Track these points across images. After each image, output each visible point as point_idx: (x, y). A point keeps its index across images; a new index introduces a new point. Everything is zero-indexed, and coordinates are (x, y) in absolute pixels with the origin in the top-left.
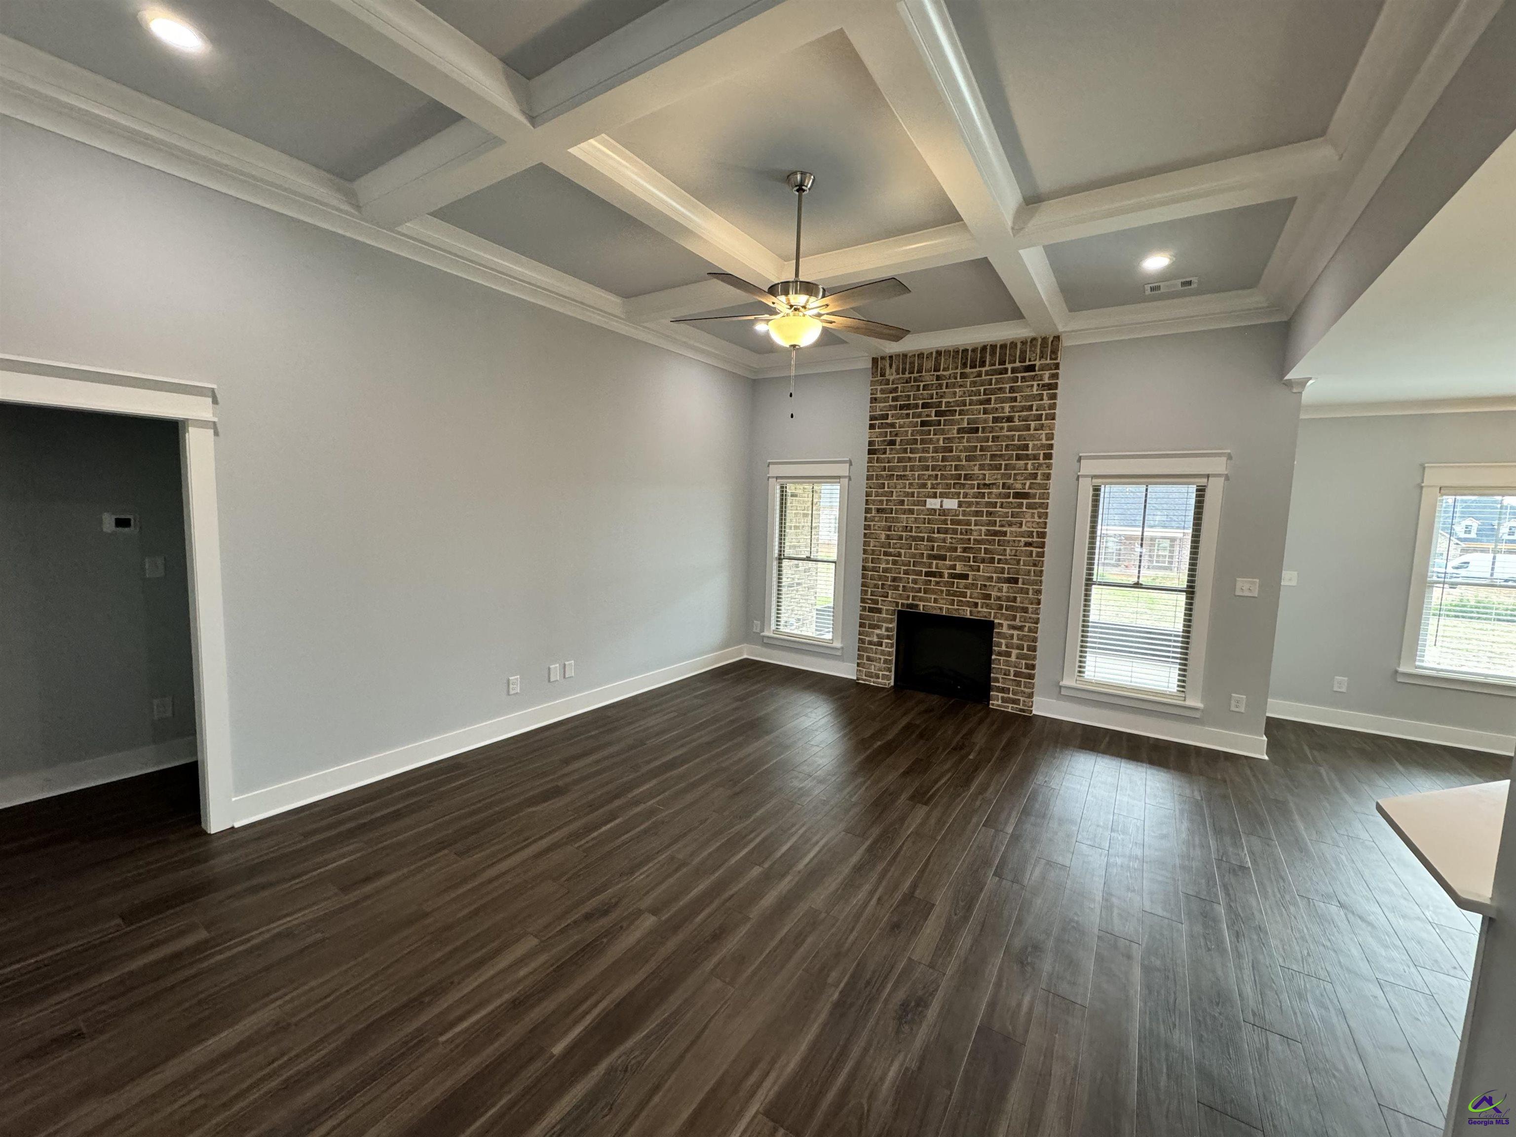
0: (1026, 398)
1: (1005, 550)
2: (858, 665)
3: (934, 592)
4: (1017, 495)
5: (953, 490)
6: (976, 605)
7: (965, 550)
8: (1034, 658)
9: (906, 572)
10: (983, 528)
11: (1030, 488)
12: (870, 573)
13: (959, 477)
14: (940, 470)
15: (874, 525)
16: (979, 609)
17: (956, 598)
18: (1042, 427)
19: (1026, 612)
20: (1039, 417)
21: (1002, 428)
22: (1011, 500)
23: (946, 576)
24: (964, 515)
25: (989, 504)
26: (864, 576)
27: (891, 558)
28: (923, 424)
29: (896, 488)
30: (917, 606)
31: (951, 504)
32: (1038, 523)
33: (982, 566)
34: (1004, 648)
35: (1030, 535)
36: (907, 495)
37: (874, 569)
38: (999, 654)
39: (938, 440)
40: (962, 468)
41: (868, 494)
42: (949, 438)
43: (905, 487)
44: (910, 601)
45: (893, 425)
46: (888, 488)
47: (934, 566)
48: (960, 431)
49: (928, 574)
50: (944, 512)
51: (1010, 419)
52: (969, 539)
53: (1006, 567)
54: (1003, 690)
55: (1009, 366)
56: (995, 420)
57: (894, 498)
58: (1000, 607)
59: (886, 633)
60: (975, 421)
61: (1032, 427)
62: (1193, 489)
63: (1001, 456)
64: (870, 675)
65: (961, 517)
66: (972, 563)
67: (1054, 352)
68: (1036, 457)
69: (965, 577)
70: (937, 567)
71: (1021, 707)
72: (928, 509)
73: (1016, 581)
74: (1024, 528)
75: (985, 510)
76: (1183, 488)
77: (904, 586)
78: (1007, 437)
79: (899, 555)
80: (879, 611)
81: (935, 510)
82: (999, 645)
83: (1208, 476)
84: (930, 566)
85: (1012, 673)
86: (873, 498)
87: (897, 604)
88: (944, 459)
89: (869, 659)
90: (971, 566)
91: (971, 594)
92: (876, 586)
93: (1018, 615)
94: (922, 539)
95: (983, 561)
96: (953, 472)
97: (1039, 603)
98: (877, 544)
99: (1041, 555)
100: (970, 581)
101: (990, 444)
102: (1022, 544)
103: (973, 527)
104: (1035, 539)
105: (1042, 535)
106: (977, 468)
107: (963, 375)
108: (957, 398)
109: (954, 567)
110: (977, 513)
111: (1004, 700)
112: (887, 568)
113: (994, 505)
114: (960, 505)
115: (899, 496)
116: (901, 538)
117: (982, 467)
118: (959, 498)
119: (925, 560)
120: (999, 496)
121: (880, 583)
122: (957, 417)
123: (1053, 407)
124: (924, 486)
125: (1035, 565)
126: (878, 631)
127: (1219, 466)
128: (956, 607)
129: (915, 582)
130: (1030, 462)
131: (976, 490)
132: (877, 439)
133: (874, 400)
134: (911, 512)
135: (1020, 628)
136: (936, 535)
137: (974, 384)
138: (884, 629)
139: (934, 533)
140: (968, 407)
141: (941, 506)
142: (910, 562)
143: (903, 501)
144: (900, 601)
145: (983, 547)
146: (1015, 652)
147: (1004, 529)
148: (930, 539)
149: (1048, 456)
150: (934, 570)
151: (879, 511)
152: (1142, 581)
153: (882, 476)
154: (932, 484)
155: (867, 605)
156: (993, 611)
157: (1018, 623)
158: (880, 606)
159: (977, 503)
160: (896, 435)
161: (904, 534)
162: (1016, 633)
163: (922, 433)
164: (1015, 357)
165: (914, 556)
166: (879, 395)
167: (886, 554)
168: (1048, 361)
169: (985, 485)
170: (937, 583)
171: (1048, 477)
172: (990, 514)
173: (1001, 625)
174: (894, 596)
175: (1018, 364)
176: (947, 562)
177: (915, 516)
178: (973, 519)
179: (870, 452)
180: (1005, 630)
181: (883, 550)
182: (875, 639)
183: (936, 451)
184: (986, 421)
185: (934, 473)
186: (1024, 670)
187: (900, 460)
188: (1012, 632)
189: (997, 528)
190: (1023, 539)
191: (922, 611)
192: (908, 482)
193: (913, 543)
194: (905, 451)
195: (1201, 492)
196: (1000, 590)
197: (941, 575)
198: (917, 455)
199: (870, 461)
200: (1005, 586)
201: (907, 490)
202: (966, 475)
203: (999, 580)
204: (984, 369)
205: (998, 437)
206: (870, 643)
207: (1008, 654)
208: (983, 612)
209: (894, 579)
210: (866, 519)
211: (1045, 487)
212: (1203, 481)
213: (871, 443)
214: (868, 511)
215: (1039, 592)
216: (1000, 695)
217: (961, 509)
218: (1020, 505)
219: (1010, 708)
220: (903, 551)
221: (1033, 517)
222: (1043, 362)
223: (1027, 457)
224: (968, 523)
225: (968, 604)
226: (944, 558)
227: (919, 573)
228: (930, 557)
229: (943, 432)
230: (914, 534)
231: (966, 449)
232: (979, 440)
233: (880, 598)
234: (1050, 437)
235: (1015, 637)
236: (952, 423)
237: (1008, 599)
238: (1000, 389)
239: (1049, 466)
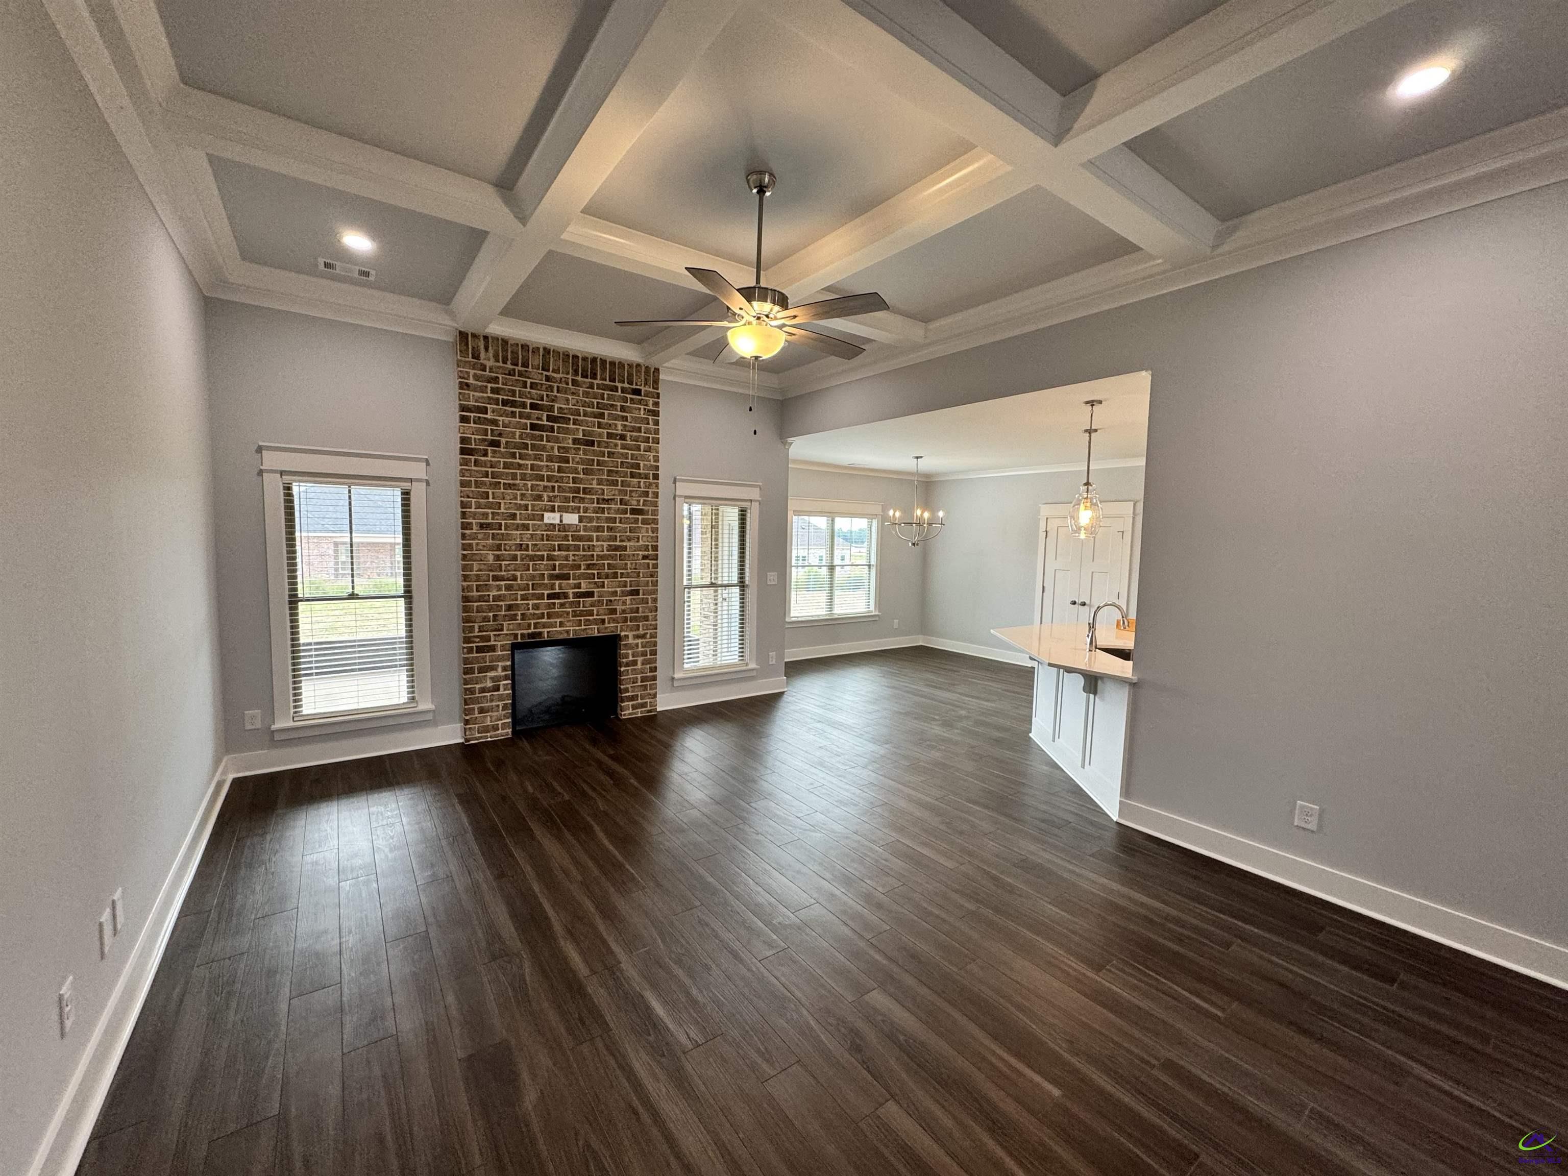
0: (635, 419)
1: (626, 564)
2: (467, 722)
3: (558, 615)
4: (634, 511)
5: (572, 504)
6: (603, 621)
7: (589, 567)
8: (655, 661)
9: (524, 598)
10: (605, 544)
11: (643, 505)
12: (476, 604)
13: (577, 491)
14: (557, 481)
15: (477, 544)
16: (607, 625)
17: (582, 618)
18: (649, 449)
19: (647, 620)
20: (647, 440)
21: (616, 445)
22: (628, 515)
23: (571, 596)
24: (585, 530)
25: (609, 520)
26: (466, 609)
27: (503, 583)
28: (533, 427)
29: (504, 499)
30: (540, 634)
31: (571, 519)
32: (652, 537)
33: (606, 581)
34: (631, 658)
35: (646, 548)
36: (519, 507)
37: (481, 599)
38: (627, 665)
39: (552, 448)
40: (581, 481)
41: (463, 505)
42: (564, 448)
43: (516, 498)
44: (532, 630)
45: (494, 422)
46: (493, 498)
47: (557, 587)
48: (575, 441)
49: (550, 597)
50: (563, 527)
51: (623, 437)
52: (593, 555)
53: (628, 580)
54: (632, 698)
55: (619, 385)
56: (610, 436)
57: (502, 510)
58: (625, 620)
59: (503, 674)
60: (590, 434)
61: (642, 448)
62: (738, 510)
63: (617, 472)
64: (486, 729)
65: (582, 533)
66: (596, 580)
67: (656, 382)
68: (646, 477)
69: (590, 594)
70: (560, 588)
71: (649, 708)
72: (546, 525)
73: (637, 592)
74: (641, 543)
75: (606, 525)
76: (732, 509)
77: (522, 614)
78: (622, 454)
79: (515, 579)
80: (492, 649)
81: (554, 525)
82: (627, 656)
83: (746, 501)
84: (552, 587)
85: (639, 680)
86: (473, 510)
87: (516, 636)
88: (560, 470)
89: (481, 710)
90: (595, 583)
91: (598, 612)
92: (486, 619)
93: (641, 624)
94: (541, 558)
95: (607, 577)
96: (571, 485)
97: (656, 611)
98: (482, 567)
99: (656, 566)
100: (596, 598)
101: (606, 459)
102: (640, 557)
103: (595, 543)
104: (650, 553)
105: (655, 548)
106: (595, 482)
107: (574, 383)
108: (570, 406)
109: (578, 586)
110: (598, 529)
111: (634, 707)
112: (500, 596)
113: (614, 520)
114: (581, 520)
115: (509, 508)
116: (515, 558)
117: (600, 482)
118: (579, 512)
119: (546, 581)
120: (618, 511)
121: (491, 614)
122: (571, 426)
123: (657, 432)
124: (539, 498)
125: (652, 576)
126: (492, 674)
127: (755, 494)
128: (583, 627)
129: (536, 607)
130: (642, 481)
131: (595, 505)
132: (473, 437)
133: (464, 386)
134: (526, 527)
135: (643, 636)
136: (556, 553)
137: (586, 394)
138: (500, 669)
139: (554, 550)
140: (582, 418)
141: (561, 521)
142: (528, 585)
143: (515, 514)
144: (519, 632)
145: (606, 562)
146: (640, 660)
147: (624, 544)
148: (550, 558)
149: (656, 477)
150: (557, 591)
151: (482, 526)
153: (483, 483)
154: (548, 496)
155: (474, 645)
156: (619, 625)
157: (641, 632)
158: (492, 643)
159: (598, 518)
160: (500, 435)
161: (519, 553)
162: (640, 641)
163: (533, 437)
164: (623, 377)
165: (533, 577)
166: (471, 381)
167: (496, 578)
168: (651, 390)
169: (604, 499)
170: (562, 605)
171: (656, 495)
172: (610, 529)
173: (627, 636)
174: (511, 627)
175: (626, 385)
176: (571, 581)
177: (530, 532)
178: (595, 534)
179: (463, 451)
180: (631, 641)
181: (491, 574)
182: (489, 684)
183: (550, 459)
184: (600, 435)
185: (550, 484)
186: (649, 674)
187: (506, 466)
188: (637, 641)
189: (618, 543)
190: (640, 553)
191: (546, 639)
192: (518, 492)
193: (531, 563)
194: (513, 455)
195: (743, 513)
196: (624, 603)
197: (566, 596)
198: (529, 463)
199: (464, 463)
200: (628, 598)
201: (519, 502)
202: (584, 489)
203: (624, 594)
204: (595, 382)
205: (613, 453)
206: (483, 690)
207: (635, 663)
208: (610, 627)
209: (509, 608)
210: (464, 536)
211: (655, 504)
212: (744, 504)
213: (463, 440)
214: (465, 526)
215: (655, 600)
216: (631, 703)
217: (582, 524)
218: (636, 521)
219: (639, 713)
220: (518, 574)
221: (647, 532)
222: (647, 388)
223: (639, 476)
224: (590, 539)
225: (596, 622)
226: (566, 577)
227: (541, 597)
228: (552, 577)
229: (557, 440)
230: (530, 553)
231: (582, 462)
232: (594, 453)
233: (492, 634)
234: (656, 459)
235: (640, 645)
236: (567, 431)
237: (632, 611)
238: (612, 405)
239: (657, 486)
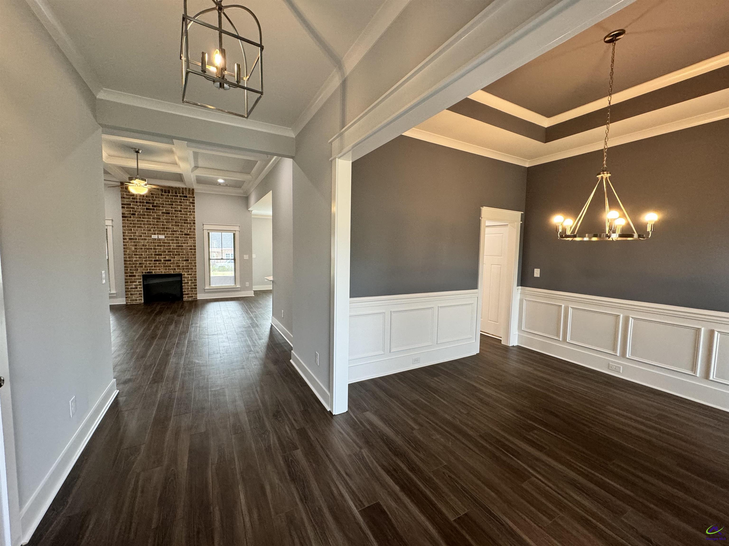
0: (185, 205)
1: (183, 251)
2: (126, 298)
3: (158, 266)
4: (185, 234)
5: (162, 232)
6: (175, 269)
7: (169, 252)
8: (196, 283)
9: (145, 261)
10: (175, 245)
11: (189, 232)
12: (128, 262)
13: (164, 228)
14: (156, 225)
15: (128, 244)
16: (176, 270)
17: (167, 268)
18: (191, 215)
19: (193, 269)
20: (190, 212)
21: (178, 214)
22: (184, 236)
23: (163, 261)
24: (167, 240)
25: (175, 237)
26: (125, 264)
27: (138, 256)
28: (147, 209)
29: (137, 231)
30: (152, 272)
31: (162, 237)
32: (193, 243)
33: (176, 257)
34: (186, 281)
35: (191, 246)
36: (143, 233)
37: (130, 261)
38: (185, 283)
39: (154, 215)
40: (165, 225)
41: (123, 233)
42: (158, 215)
43: (142, 231)
44: (149, 271)
45: (133, 208)
46: (134, 230)
47: (157, 258)
48: (162, 213)
49: (154, 261)
50: (159, 240)
51: (180, 211)
52: (170, 248)
53: (184, 256)
54: (187, 294)
55: (179, 195)
56: (175, 211)
57: (137, 234)
58: (184, 269)
59: (139, 284)
60: (168, 210)
61: (188, 214)
62: (232, 234)
63: (179, 222)
64: (133, 300)
65: (166, 241)
66: (172, 256)
67: (193, 193)
68: (190, 223)
69: (170, 260)
70: (158, 258)
71: (194, 298)
72: (153, 239)
73: (188, 260)
74: (189, 244)
75: (175, 239)
76: (230, 233)
77: (145, 266)
78: (180, 216)
79: (142, 255)
80: (135, 276)
81: (156, 239)
82: (185, 280)
83: (235, 231)
84: (156, 258)
85: (190, 288)
86: (127, 234)
87: (143, 273)
88: (157, 222)
89: (131, 294)
90: (172, 257)
91: (173, 266)
92: (132, 267)
93: (190, 270)
94: (151, 249)
95: (176, 255)
96: (162, 226)
97: (196, 266)
98: (130, 251)
99: (195, 252)
100: (172, 262)
101: (174, 218)
102: (189, 249)
103: (171, 244)
104: (193, 248)
105: (195, 246)
106: (170, 225)
107: (162, 195)
108: (160, 202)
109: (165, 258)
110: (172, 240)
111: (188, 297)
112: (137, 260)
113: (178, 237)
114: (165, 237)
115: (139, 234)
116: (142, 249)
117: (172, 225)
118: (165, 235)
119: (153, 256)
120: (179, 234)
121: (134, 265)
122: (161, 208)
123: (194, 209)
124: (150, 230)
125: (193, 255)
126: (135, 284)
127: (237, 228)
128: (167, 271)
129: (150, 264)
130: (189, 225)
131: (171, 232)
132: (126, 212)
133: (123, 198)
134: (146, 239)
135: (191, 274)
136: (157, 247)
137: (166, 198)
138: (137, 282)
139: (156, 246)
140: (165, 205)
141: (158, 237)
142: (147, 257)
143: (142, 235)
144: (144, 271)
145: (175, 250)
146: (190, 282)
147: (182, 245)
148: (154, 249)
149: (194, 223)
150: (157, 259)
151: (130, 239)
152: (223, 258)
153: (130, 226)
154: (153, 230)
155: (128, 275)
156: (181, 271)
157: (190, 273)
158: (134, 274)
159: (172, 237)
160: (135, 212)
161: (143, 247)
162: (189, 276)
163: (146, 212)
164: (180, 192)
165: (148, 255)
166: (125, 196)
167: (135, 255)
168: (191, 196)
169: (174, 231)
170: (159, 264)
171: (194, 229)
172: (176, 240)
173: (184, 274)
174: (141, 270)
175: (181, 195)
176: (162, 256)
177: (147, 241)
178: (171, 242)
179: (123, 217)
180: (186, 276)
181: (134, 253)
182: (134, 287)
183: (154, 218)
184: (172, 211)
185: (154, 226)
186: (193, 287)
187: (138, 221)
188: (188, 276)
189: (180, 244)
190: (189, 248)
191: (154, 274)
192: (143, 229)
193: (148, 250)
194: (140, 218)
195: (234, 234)
196: (183, 263)
197: (160, 261)
198: (146, 220)
199: (123, 220)
200: (185, 262)
201: (143, 232)
202: (166, 227)
203: (182, 260)
204: (170, 194)
205: (177, 216)
206: (132, 288)
207: (188, 283)
208: (177, 271)
209: (140, 264)
210: (124, 242)
211: (194, 232)
212: (234, 232)
213: (123, 214)
214: (124, 239)
215: (195, 263)
216: (187, 296)
217: (166, 239)
218: (187, 238)
219: (190, 299)
220: (143, 254)
221: (191, 241)
222: (189, 195)
223: (188, 223)
224: (169, 243)
225: (172, 269)
226: (161, 255)
227: (152, 261)
228: (155, 255)
229: (156, 213)
230: (147, 247)
231: (166, 219)
232: (170, 216)
233: (134, 271)
234: (194, 218)
235: (190, 277)
236: (160, 210)
237: (186, 266)
238: (176, 201)
239: (195, 226)
